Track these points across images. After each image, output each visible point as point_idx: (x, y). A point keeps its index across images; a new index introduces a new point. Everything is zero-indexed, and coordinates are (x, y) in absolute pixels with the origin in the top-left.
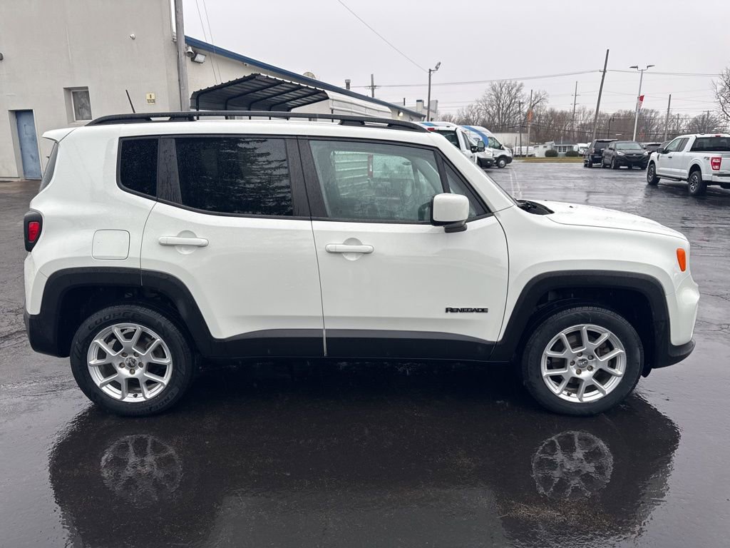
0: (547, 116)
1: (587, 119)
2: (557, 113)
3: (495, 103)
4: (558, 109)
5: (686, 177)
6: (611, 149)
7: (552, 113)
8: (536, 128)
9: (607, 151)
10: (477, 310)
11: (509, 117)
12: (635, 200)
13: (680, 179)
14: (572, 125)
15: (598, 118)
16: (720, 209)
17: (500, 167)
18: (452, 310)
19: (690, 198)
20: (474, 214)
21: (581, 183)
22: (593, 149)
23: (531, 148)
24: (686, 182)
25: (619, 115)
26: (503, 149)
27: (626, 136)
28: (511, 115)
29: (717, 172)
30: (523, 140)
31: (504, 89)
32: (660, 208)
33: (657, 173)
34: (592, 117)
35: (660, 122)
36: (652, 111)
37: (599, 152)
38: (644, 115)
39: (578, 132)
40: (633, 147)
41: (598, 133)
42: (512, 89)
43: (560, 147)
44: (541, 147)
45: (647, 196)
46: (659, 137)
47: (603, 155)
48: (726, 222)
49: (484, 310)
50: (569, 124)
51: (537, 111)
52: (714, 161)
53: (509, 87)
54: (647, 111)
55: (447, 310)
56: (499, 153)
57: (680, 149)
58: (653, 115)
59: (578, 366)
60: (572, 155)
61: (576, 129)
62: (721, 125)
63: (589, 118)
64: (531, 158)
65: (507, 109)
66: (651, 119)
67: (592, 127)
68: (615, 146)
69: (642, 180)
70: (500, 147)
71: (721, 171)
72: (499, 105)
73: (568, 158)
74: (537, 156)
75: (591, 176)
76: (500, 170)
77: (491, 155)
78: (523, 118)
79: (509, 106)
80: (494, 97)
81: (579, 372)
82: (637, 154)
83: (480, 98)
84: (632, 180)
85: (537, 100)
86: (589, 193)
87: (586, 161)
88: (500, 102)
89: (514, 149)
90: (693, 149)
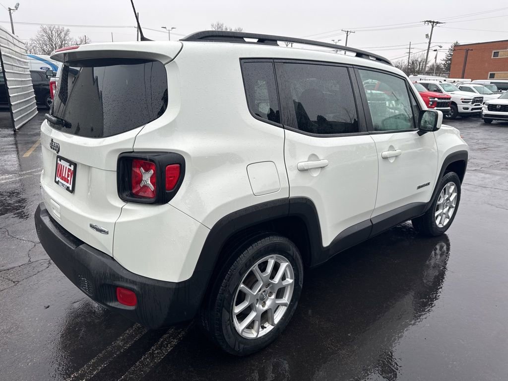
10: (427, 184)
18: (419, 187)
42: (61, 33)
53: (58, 31)
88: (52, 42)
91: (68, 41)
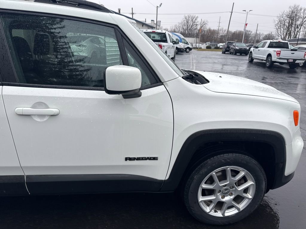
0: (207, 31)
1: (224, 33)
2: (211, 30)
3: (186, 24)
4: (212, 29)
5: (265, 59)
6: (233, 46)
7: (210, 30)
8: (203, 36)
9: (232, 47)
10: (150, 159)
11: (192, 31)
12: (244, 69)
13: (263, 60)
14: (217, 36)
15: (228, 33)
16: (280, 74)
17: (187, 52)
18: (130, 159)
19: (267, 68)
20: (148, 82)
21: (220, 60)
22: (226, 46)
23: (200, 45)
24: (265, 62)
25: (236, 32)
26: (188, 44)
27: (240, 41)
28: (193, 30)
29: (279, 57)
30: (197, 41)
31: (190, 18)
32: (254, 73)
33: (253, 57)
34: (226, 32)
35: (252, 36)
36: (249, 31)
37: (228, 47)
38: (246, 32)
39: (220, 38)
40: (243, 45)
41: (228, 39)
42: (193, 18)
43: (212, 45)
44: (205, 44)
45: (248, 67)
46: (252, 42)
47: (230, 48)
48: (283, 80)
49: (155, 159)
50: (216, 35)
51: (203, 29)
52: (278, 52)
53: (192, 18)
54: (247, 31)
55: (126, 159)
56: (186, 46)
57: (263, 47)
58: (250, 33)
59: (223, 193)
60: (217, 48)
61: (219, 37)
62: (276, 38)
63: (225, 33)
64: (200, 49)
65: (191, 27)
66: (249, 34)
67: (226, 37)
68: (235, 44)
69: (246, 60)
70: (187, 43)
71: (280, 57)
72: (188, 25)
73: (216, 50)
74: (203, 48)
75: (225, 57)
76: (187, 54)
77: (183, 46)
78: (198, 32)
79: (192, 26)
80: (186, 22)
81: (223, 197)
82: (244, 49)
83: (180, 22)
84: (242, 60)
85: (204, 24)
86: (223, 65)
87: (223, 51)
88: (188, 24)
89: (193, 45)
90: (269, 47)
91: (197, 22)
